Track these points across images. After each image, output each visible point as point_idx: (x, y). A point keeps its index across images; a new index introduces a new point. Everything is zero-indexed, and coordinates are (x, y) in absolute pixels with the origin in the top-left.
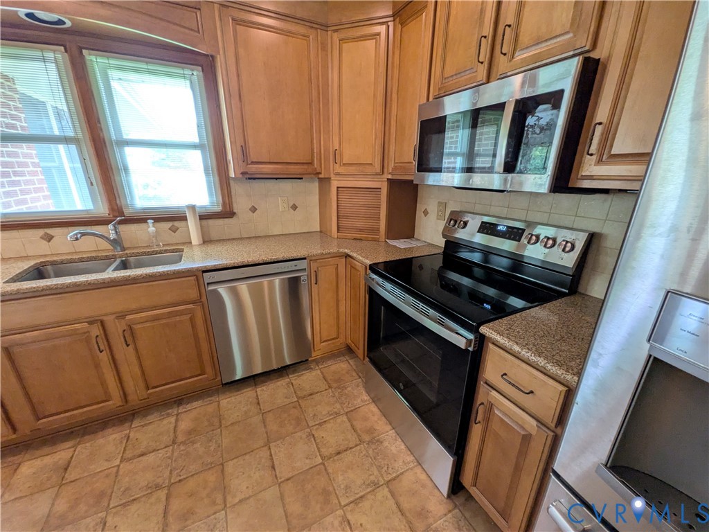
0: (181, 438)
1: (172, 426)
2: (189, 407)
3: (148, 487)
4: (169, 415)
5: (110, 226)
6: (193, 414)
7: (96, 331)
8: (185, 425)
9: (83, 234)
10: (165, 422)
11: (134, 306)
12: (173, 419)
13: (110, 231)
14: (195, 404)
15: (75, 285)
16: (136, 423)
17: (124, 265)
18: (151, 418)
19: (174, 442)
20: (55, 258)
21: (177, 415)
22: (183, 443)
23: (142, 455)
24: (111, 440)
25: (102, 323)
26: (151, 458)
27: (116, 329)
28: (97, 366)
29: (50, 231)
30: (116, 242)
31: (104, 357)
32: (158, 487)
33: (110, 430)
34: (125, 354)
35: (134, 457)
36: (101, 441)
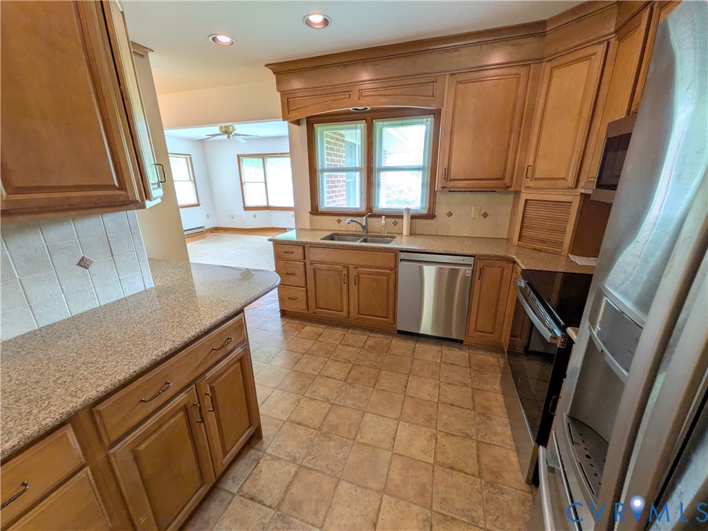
0: (366, 348)
1: (365, 340)
2: (375, 335)
3: (345, 359)
4: (364, 334)
5: (364, 218)
6: (377, 340)
7: (345, 272)
8: (370, 343)
9: (352, 221)
10: (363, 336)
11: (362, 263)
12: (366, 337)
13: (363, 220)
14: (379, 336)
15: (343, 246)
16: (350, 331)
17: (365, 241)
18: (356, 332)
19: (362, 348)
20: (340, 232)
21: (369, 336)
22: (367, 350)
23: (348, 345)
24: (338, 333)
25: (348, 268)
26: (350, 349)
27: (353, 273)
28: (341, 290)
29: (341, 218)
30: (364, 227)
31: (345, 286)
32: (349, 362)
33: (339, 329)
34: (353, 289)
35: (344, 345)
36: (334, 331)
